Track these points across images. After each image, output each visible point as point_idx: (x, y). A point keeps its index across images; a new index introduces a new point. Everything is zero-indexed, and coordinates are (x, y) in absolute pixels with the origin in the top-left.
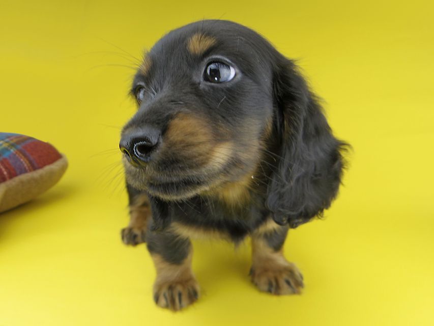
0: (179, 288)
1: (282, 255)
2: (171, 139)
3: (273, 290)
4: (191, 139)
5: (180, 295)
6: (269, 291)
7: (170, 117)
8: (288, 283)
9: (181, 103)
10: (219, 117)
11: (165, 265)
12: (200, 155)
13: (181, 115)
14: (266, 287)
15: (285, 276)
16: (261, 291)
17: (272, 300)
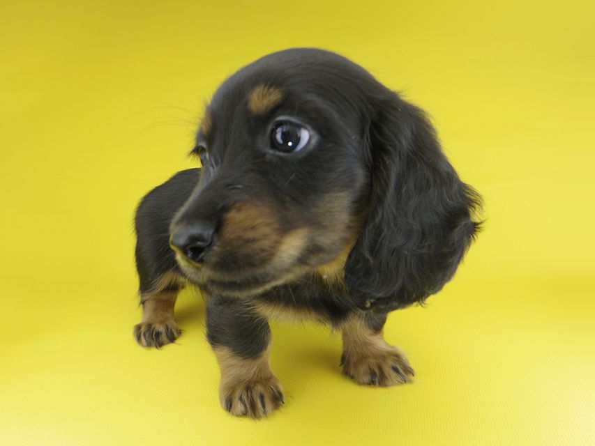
0: (259, 389)
1: (382, 338)
2: (227, 236)
3: (377, 380)
4: (250, 235)
5: (262, 397)
6: (372, 383)
7: (226, 209)
8: (396, 370)
9: (240, 186)
10: (288, 199)
11: (236, 361)
12: (263, 250)
13: (238, 205)
14: (367, 378)
15: (390, 362)
16: (360, 383)
17: (377, 393)
